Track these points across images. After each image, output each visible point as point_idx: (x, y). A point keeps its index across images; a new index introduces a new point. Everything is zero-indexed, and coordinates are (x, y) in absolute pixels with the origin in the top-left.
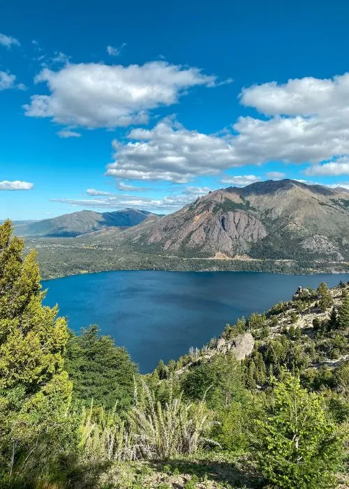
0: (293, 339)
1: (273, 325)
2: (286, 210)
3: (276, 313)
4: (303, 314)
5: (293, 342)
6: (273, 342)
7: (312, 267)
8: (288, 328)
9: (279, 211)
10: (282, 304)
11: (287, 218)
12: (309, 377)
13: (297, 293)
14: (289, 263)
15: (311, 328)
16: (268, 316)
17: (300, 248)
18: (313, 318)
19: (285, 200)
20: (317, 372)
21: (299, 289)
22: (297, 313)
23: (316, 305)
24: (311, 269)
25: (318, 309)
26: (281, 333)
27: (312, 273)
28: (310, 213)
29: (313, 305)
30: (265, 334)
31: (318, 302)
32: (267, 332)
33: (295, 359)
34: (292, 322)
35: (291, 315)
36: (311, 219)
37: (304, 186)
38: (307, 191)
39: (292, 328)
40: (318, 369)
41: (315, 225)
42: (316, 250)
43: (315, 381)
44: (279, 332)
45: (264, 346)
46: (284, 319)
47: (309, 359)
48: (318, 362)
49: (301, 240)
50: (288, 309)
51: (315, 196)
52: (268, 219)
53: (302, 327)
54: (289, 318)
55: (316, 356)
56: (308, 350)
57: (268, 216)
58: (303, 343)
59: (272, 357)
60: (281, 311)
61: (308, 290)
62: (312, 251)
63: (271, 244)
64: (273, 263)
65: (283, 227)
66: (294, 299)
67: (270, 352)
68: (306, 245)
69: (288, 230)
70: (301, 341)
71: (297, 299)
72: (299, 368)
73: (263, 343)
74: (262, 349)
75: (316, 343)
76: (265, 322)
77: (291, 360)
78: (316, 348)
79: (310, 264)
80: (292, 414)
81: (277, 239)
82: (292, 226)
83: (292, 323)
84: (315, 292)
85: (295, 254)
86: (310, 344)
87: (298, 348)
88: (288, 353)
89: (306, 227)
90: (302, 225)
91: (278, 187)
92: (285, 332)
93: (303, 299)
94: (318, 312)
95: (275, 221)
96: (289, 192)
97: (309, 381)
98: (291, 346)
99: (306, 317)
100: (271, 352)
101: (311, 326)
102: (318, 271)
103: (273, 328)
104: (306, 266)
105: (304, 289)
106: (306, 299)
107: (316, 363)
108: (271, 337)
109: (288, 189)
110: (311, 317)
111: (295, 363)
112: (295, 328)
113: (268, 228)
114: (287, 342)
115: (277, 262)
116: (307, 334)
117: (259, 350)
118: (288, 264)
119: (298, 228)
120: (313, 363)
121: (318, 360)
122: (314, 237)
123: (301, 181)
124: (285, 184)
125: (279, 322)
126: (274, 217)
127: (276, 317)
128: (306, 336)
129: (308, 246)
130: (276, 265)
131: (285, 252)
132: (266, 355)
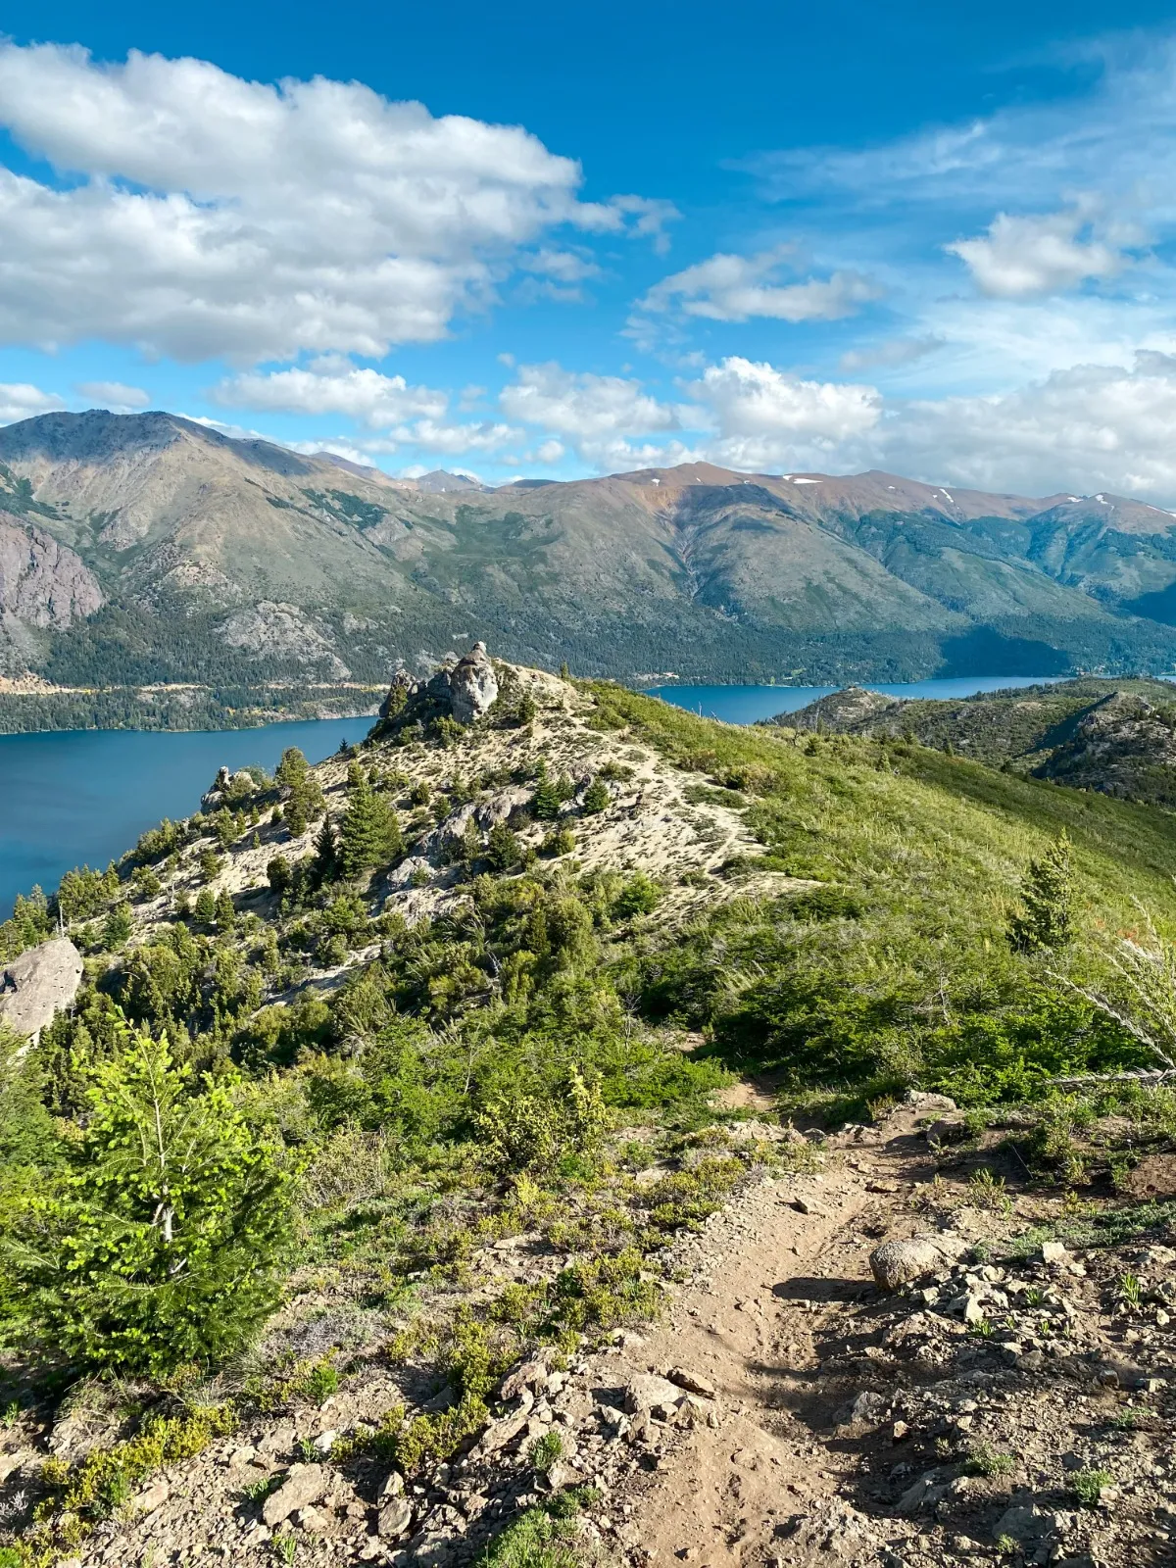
0: (211, 931)
1: (142, 898)
2: (163, 519)
3: (149, 858)
4: (237, 849)
5: (210, 940)
6: (146, 951)
7: (258, 704)
8: (192, 901)
9: (140, 523)
10: (169, 829)
11: (167, 545)
12: (264, 1035)
13: (216, 788)
14: (184, 693)
15: (264, 889)
16: (125, 873)
17: (218, 646)
18: (268, 859)
19: (158, 486)
20: (287, 1013)
21: (222, 774)
22: (220, 851)
23: (276, 819)
24: (256, 711)
25: (283, 831)
26: (173, 920)
27: (260, 724)
28: (242, 532)
29: (265, 818)
30: (117, 931)
31: (281, 808)
32: (123, 924)
33: (220, 989)
34: (204, 880)
35: (202, 857)
36: (246, 550)
37: (216, 438)
38: (227, 457)
39: (204, 898)
40: (290, 1003)
41: (260, 572)
42: (269, 649)
43: (283, 1038)
44: (164, 918)
45: (117, 971)
46: (178, 875)
47: (261, 983)
48: (287, 986)
49: (219, 618)
50: (188, 841)
51: (256, 474)
52: (105, 550)
53: (237, 890)
54: (195, 869)
55: (281, 968)
56: (257, 956)
57: (102, 538)
58: (242, 937)
59: (147, 999)
60: (167, 851)
61: (247, 776)
62: (255, 653)
63: (122, 634)
64: (131, 697)
65: (157, 576)
66: (207, 807)
67: (137, 986)
68: (237, 634)
69: (173, 586)
70: (235, 932)
71: (217, 807)
72: (235, 1013)
73: (112, 961)
74: (110, 983)
75: (279, 930)
76: (117, 891)
77: (206, 996)
78: (282, 945)
79: (250, 694)
80: (148, 1149)
81: (140, 618)
82: (186, 575)
83: (205, 882)
84: (270, 780)
85: (202, 663)
86: (262, 936)
87: (226, 954)
88: (198, 977)
89: (234, 577)
90: (219, 569)
91: (132, 437)
92: (184, 914)
93: (234, 806)
94: (284, 838)
95: (130, 553)
96: (169, 456)
97: (264, 1046)
98: (204, 952)
99: (245, 857)
100: (141, 982)
101: (265, 882)
102: (281, 715)
103: (143, 907)
104: (239, 702)
105: (237, 775)
106: (241, 804)
107: (286, 989)
108: (138, 940)
109: (166, 446)
110: (261, 857)
111: (220, 1002)
112: (216, 895)
113: (105, 580)
114: (192, 943)
115: (147, 693)
116: (252, 908)
117: (101, 987)
118: (183, 698)
119: (210, 583)
120: (275, 991)
121: (286, 979)
122: (260, 607)
123: (204, 422)
124: (150, 428)
125: (163, 886)
126: (124, 540)
127: (150, 872)
128: (251, 914)
129: (244, 639)
130: (142, 704)
131: (170, 659)
132: (126, 996)
